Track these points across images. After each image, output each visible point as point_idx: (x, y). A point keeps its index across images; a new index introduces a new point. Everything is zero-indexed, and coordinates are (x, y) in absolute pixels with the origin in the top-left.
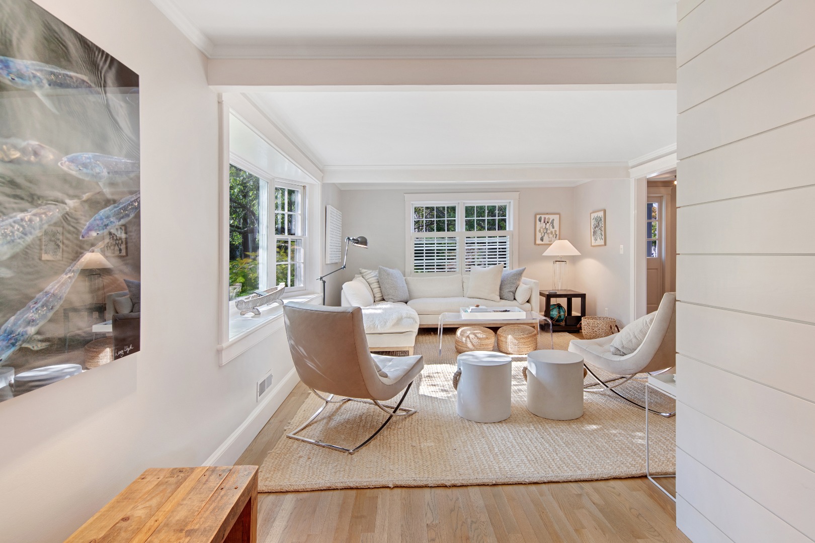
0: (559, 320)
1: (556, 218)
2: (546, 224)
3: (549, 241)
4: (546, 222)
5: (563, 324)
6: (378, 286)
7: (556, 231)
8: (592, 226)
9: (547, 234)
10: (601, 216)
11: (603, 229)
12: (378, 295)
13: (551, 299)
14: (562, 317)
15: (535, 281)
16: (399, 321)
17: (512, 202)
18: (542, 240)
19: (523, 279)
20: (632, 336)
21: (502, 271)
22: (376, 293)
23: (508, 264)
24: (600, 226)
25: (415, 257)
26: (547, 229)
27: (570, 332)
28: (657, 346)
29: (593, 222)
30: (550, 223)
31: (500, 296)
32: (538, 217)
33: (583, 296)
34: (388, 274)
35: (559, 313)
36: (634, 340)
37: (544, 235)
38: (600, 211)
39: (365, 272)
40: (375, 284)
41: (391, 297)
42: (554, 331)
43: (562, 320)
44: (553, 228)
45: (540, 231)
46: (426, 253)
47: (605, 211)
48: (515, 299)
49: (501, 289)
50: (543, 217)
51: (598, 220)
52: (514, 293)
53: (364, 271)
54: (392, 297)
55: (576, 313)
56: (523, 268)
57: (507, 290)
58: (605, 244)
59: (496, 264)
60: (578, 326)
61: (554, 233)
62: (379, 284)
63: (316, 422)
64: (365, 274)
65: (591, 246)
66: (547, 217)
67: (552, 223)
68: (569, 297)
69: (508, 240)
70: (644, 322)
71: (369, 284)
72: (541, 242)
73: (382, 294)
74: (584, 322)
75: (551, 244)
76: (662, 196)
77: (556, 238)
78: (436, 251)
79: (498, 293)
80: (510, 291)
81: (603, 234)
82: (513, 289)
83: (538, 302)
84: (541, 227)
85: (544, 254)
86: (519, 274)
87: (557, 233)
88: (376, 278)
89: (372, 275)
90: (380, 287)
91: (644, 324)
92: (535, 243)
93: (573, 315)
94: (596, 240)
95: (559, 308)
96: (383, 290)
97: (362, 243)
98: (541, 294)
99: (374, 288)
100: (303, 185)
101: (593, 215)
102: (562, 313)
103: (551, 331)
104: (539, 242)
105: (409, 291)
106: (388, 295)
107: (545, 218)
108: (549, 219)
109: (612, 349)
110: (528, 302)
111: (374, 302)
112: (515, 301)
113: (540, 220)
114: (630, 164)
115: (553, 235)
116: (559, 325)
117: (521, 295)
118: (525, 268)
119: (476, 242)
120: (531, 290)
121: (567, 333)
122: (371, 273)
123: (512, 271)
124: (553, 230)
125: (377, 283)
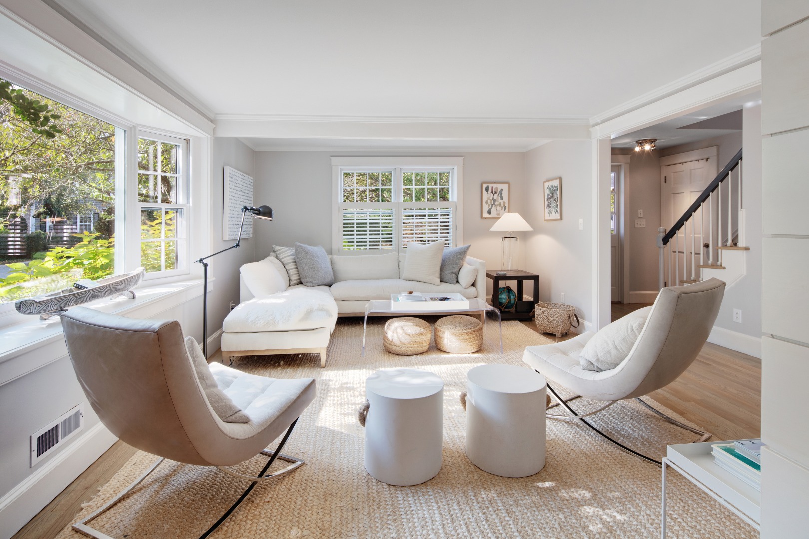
0: (509, 306)
1: (505, 187)
2: (494, 195)
3: (497, 214)
4: (493, 192)
5: (513, 310)
6: (295, 266)
7: (504, 202)
8: (546, 197)
9: (495, 205)
10: (556, 185)
11: (559, 201)
12: (295, 278)
13: (500, 282)
14: (513, 302)
15: (481, 261)
16: (308, 314)
17: (456, 168)
18: (489, 212)
19: (469, 257)
20: (611, 346)
21: (443, 249)
22: (292, 275)
23: (452, 241)
24: (555, 196)
25: (344, 231)
26: (495, 200)
27: (521, 320)
28: (650, 364)
29: (547, 192)
30: (498, 193)
31: (441, 279)
32: (485, 186)
33: (536, 279)
34: (307, 252)
35: (509, 298)
36: (614, 352)
37: (492, 208)
38: (555, 179)
39: (279, 250)
40: (292, 263)
41: (308, 280)
42: (503, 320)
43: (512, 305)
44: (502, 199)
45: (487, 202)
46: (357, 227)
47: (560, 179)
48: (458, 282)
49: (442, 270)
50: (490, 186)
51: (553, 190)
52: (457, 275)
53: (277, 248)
54: (311, 280)
55: (527, 297)
56: (468, 245)
57: (449, 272)
58: (561, 218)
59: (437, 240)
60: (531, 314)
61: (502, 205)
62: (296, 265)
63: (141, 489)
64: (278, 252)
65: (545, 220)
66: (495, 186)
67: (501, 193)
68: (520, 280)
69: (451, 212)
70: (629, 327)
71: (283, 264)
72: (488, 215)
73: (299, 276)
74: (538, 310)
75: (499, 218)
76: (620, 165)
77: (505, 210)
78: (355, 225)
79: (438, 275)
80: (452, 273)
81: (559, 206)
82: (456, 271)
83: (484, 285)
84: (489, 198)
85: (491, 230)
86: (463, 253)
87: (507, 205)
88: (294, 256)
89: (287, 254)
90: (297, 268)
91: (629, 330)
92: (482, 217)
93: (523, 300)
94: (550, 213)
95: (509, 293)
96: (301, 270)
97: (264, 214)
98: (488, 276)
99: (290, 270)
100: (186, 138)
101: (547, 185)
102: (512, 297)
103: (500, 320)
104: (486, 215)
105: (334, 272)
106: (306, 278)
107: (493, 187)
108: (497, 188)
109: (583, 363)
110: (473, 285)
111: (290, 286)
112: (458, 285)
113: (487, 190)
114: (592, 122)
115: (502, 207)
116: (509, 312)
117: (465, 277)
118: (470, 246)
119: (415, 214)
120: (477, 271)
121: (517, 322)
122: (287, 250)
123: (455, 248)
124: (502, 201)
125: (294, 263)
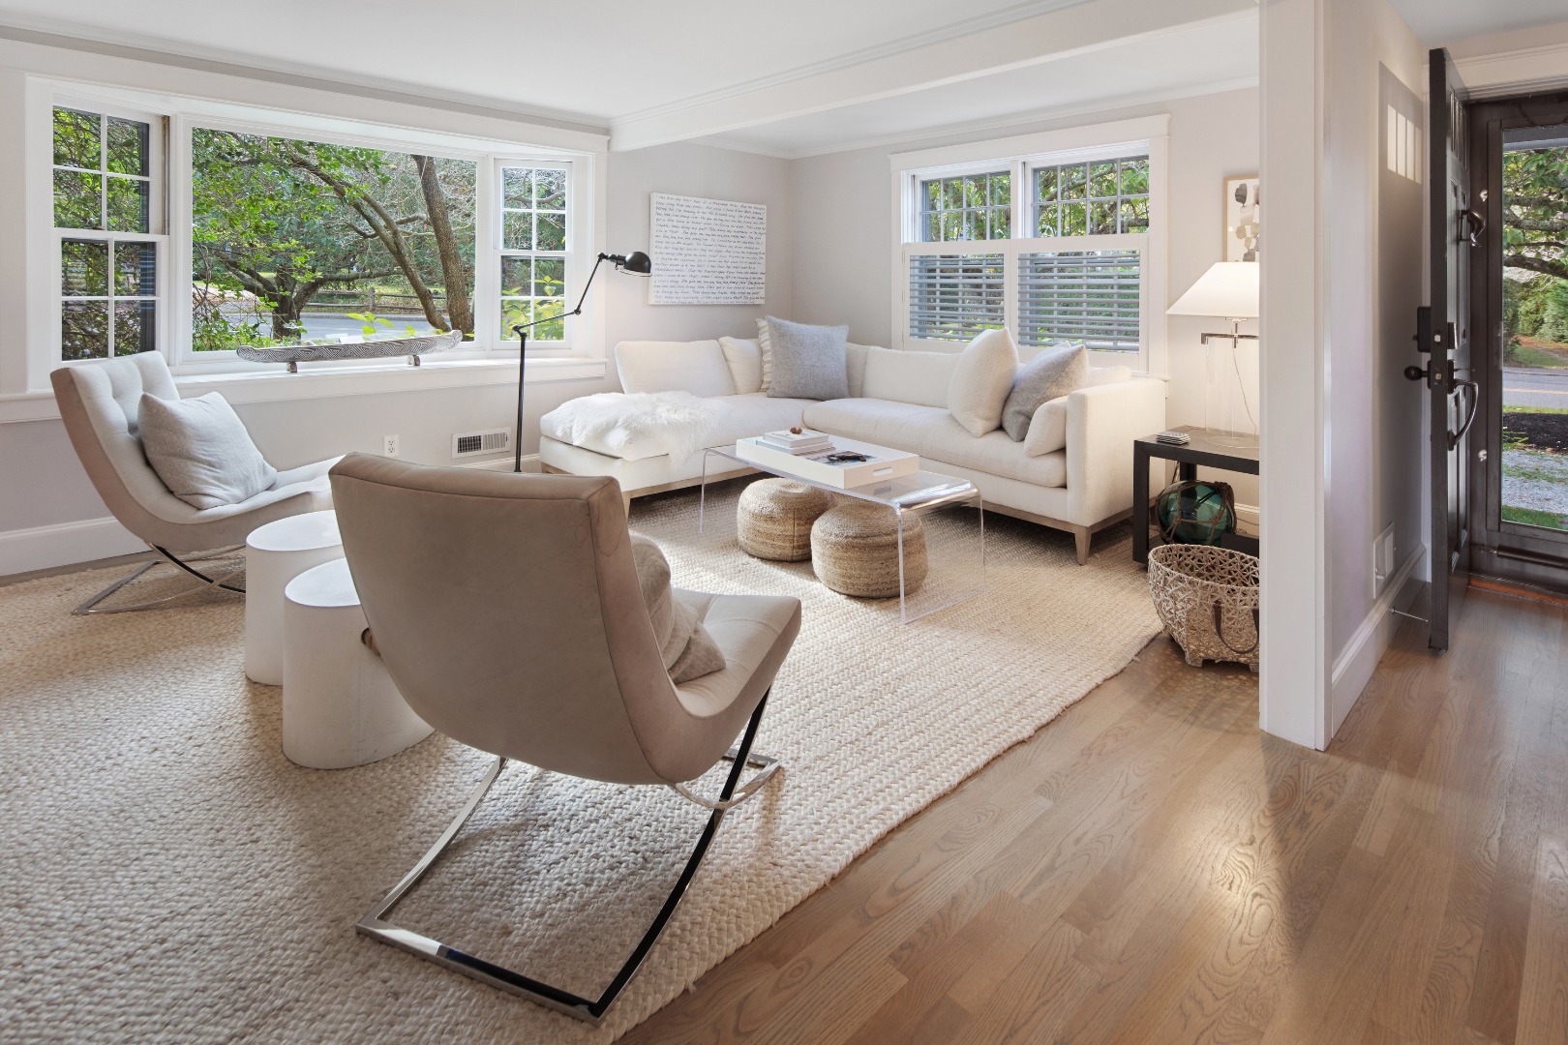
32: (1233, 186)
45: (1240, 232)
46: (941, 293)
48: (1024, 437)
62: (772, 355)
84: (1246, 220)
97: (635, 267)
112: (1022, 443)
113: (1241, 197)
